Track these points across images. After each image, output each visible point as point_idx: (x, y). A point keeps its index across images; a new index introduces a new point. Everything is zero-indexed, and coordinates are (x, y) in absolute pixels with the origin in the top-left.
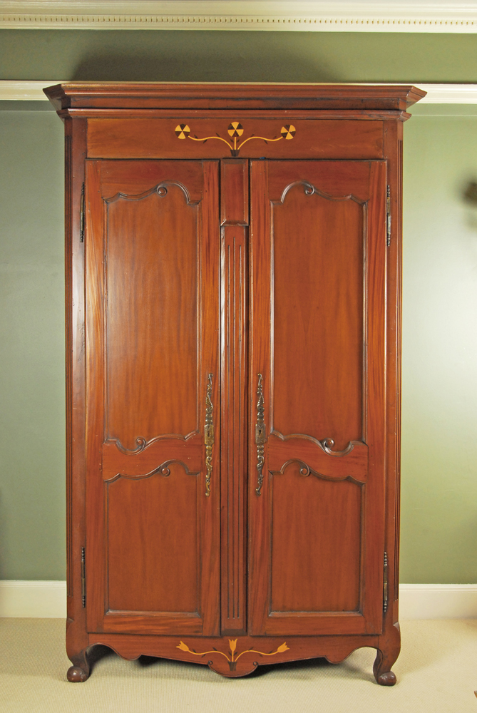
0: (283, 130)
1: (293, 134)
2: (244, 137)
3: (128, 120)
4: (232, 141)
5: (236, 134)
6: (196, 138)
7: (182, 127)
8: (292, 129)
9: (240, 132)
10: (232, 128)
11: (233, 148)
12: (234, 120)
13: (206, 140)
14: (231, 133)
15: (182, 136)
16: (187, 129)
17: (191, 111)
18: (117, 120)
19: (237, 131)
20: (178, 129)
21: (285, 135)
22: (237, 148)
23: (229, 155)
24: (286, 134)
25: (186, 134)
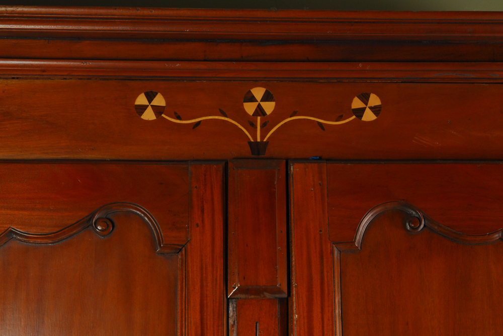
0: (357, 103)
1: (375, 109)
2: (278, 115)
3: (38, 82)
4: (252, 125)
5: (260, 111)
6: (179, 118)
7: (150, 97)
8: (374, 100)
9: (269, 107)
10: (252, 99)
11: (255, 137)
12: (257, 83)
13: (199, 123)
14: (250, 108)
15: (149, 115)
16: (159, 101)
17: (167, 65)
18: (14, 81)
19: (263, 104)
20: (141, 100)
21: (360, 112)
22: (262, 137)
23: (246, 151)
24: (363, 110)
25: (158, 110)
